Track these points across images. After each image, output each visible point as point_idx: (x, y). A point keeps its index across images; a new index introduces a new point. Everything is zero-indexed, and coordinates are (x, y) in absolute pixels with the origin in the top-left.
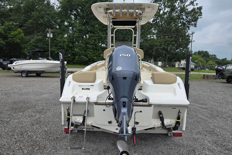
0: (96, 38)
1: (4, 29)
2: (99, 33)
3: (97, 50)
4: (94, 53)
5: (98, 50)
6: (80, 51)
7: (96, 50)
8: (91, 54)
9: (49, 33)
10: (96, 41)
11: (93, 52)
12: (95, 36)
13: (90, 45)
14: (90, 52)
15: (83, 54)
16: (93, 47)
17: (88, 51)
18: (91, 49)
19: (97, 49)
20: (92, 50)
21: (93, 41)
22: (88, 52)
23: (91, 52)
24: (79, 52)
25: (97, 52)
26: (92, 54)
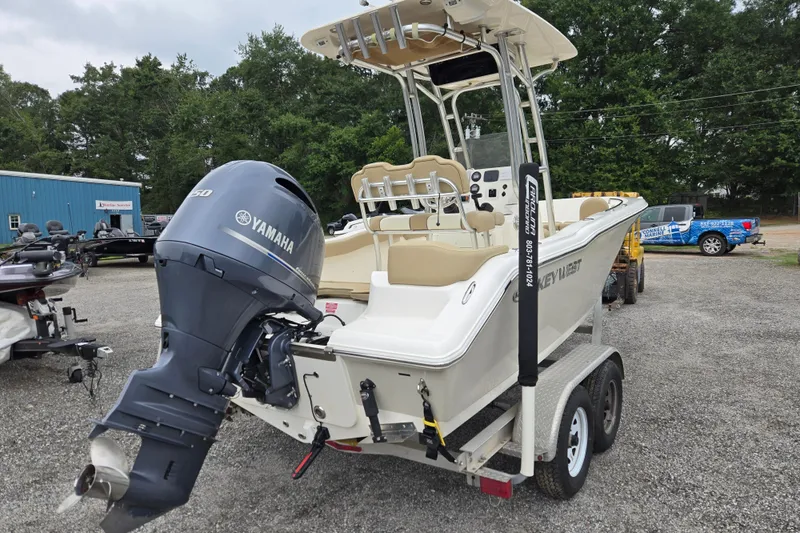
0: (629, 119)
1: (357, 133)
2: (642, 97)
3: (635, 162)
4: (620, 176)
5: (640, 163)
6: (567, 174)
7: (629, 163)
8: (609, 180)
9: (470, 128)
10: (631, 128)
11: (619, 173)
12: (628, 109)
13: (609, 146)
14: (606, 171)
15: (580, 182)
16: (617, 155)
17: (601, 170)
18: (610, 162)
19: (637, 158)
20: (615, 166)
21: (620, 130)
22: (598, 173)
23: (610, 171)
24: (567, 177)
25: (633, 172)
26: (614, 181)
